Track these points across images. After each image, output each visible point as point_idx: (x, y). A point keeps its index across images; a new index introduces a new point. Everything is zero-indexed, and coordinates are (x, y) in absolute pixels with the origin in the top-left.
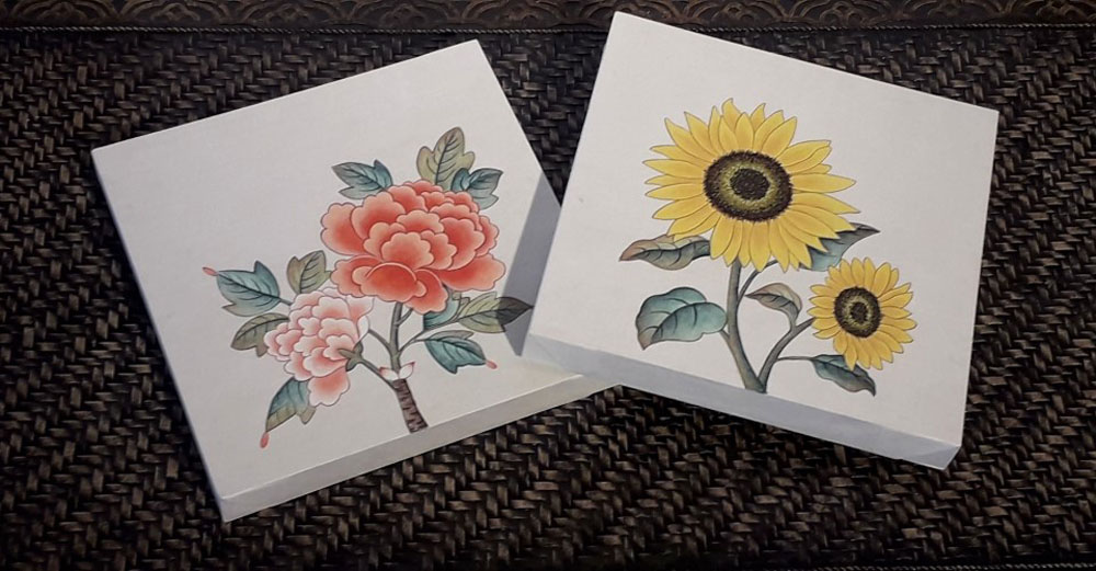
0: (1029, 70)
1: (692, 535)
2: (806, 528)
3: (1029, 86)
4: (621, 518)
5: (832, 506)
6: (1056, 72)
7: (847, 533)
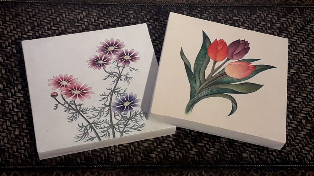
0: (284, 19)
1: (178, 155)
2: (213, 153)
3: (284, 23)
4: (156, 149)
5: (221, 147)
6: (292, 20)
7: (225, 155)
